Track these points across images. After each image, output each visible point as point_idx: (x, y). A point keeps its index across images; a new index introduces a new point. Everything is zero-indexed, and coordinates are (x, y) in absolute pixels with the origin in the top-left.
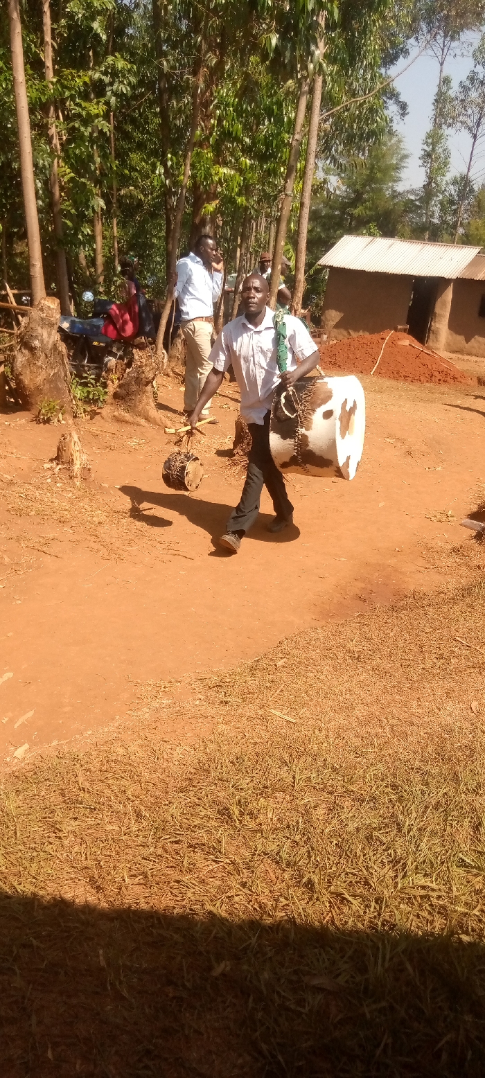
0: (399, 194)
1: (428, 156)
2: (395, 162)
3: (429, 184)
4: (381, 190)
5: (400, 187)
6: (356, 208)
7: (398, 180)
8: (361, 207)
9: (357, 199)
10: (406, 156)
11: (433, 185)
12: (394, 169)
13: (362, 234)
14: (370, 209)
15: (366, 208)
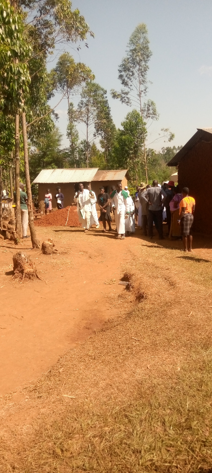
0: (61, 150)
1: (69, 134)
2: (57, 138)
3: (72, 145)
4: (53, 150)
5: (61, 148)
6: (44, 158)
7: (60, 145)
8: (47, 158)
9: (45, 155)
10: (61, 136)
11: (74, 145)
12: (57, 141)
13: (49, 168)
14: (51, 158)
15: (49, 158)
